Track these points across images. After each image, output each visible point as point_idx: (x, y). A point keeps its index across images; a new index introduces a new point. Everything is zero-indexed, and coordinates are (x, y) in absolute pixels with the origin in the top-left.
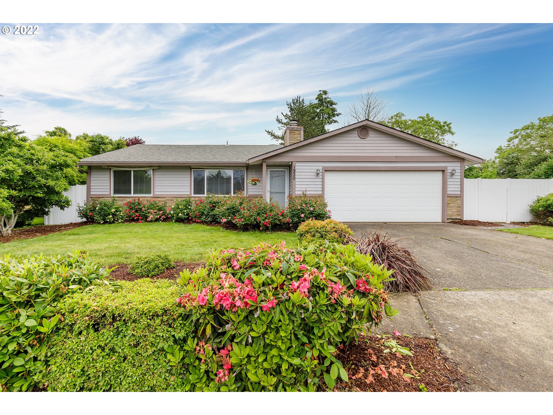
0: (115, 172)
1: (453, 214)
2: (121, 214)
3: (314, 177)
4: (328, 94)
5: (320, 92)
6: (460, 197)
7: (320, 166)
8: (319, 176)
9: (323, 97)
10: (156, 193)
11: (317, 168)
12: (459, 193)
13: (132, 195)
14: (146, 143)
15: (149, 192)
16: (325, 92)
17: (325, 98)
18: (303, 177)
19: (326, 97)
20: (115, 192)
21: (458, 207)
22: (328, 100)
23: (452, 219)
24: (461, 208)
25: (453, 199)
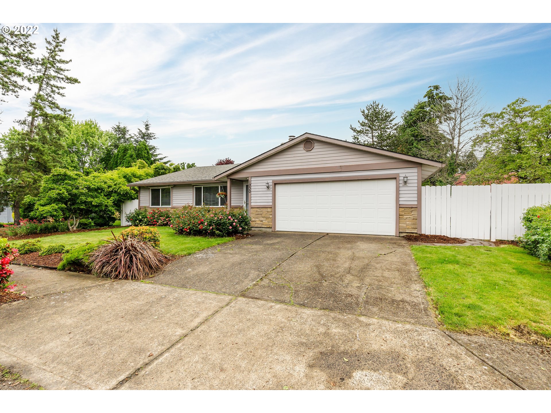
0: (152, 190)
1: (407, 227)
2: (145, 220)
3: (266, 190)
4: (440, 89)
5: (430, 89)
6: (417, 208)
7: (270, 180)
8: (270, 189)
9: (434, 94)
10: (174, 205)
11: (266, 182)
12: (416, 203)
13: (160, 206)
14: (197, 166)
15: (169, 204)
16: (437, 88)
17: (437, 94)
18: (257, 190)
19: (438, 92)
20: (152, 205)
21: (413, 219)
22: (441, 95)
23: (407, 233)
24: (418, 220)
25: (407, 210)
